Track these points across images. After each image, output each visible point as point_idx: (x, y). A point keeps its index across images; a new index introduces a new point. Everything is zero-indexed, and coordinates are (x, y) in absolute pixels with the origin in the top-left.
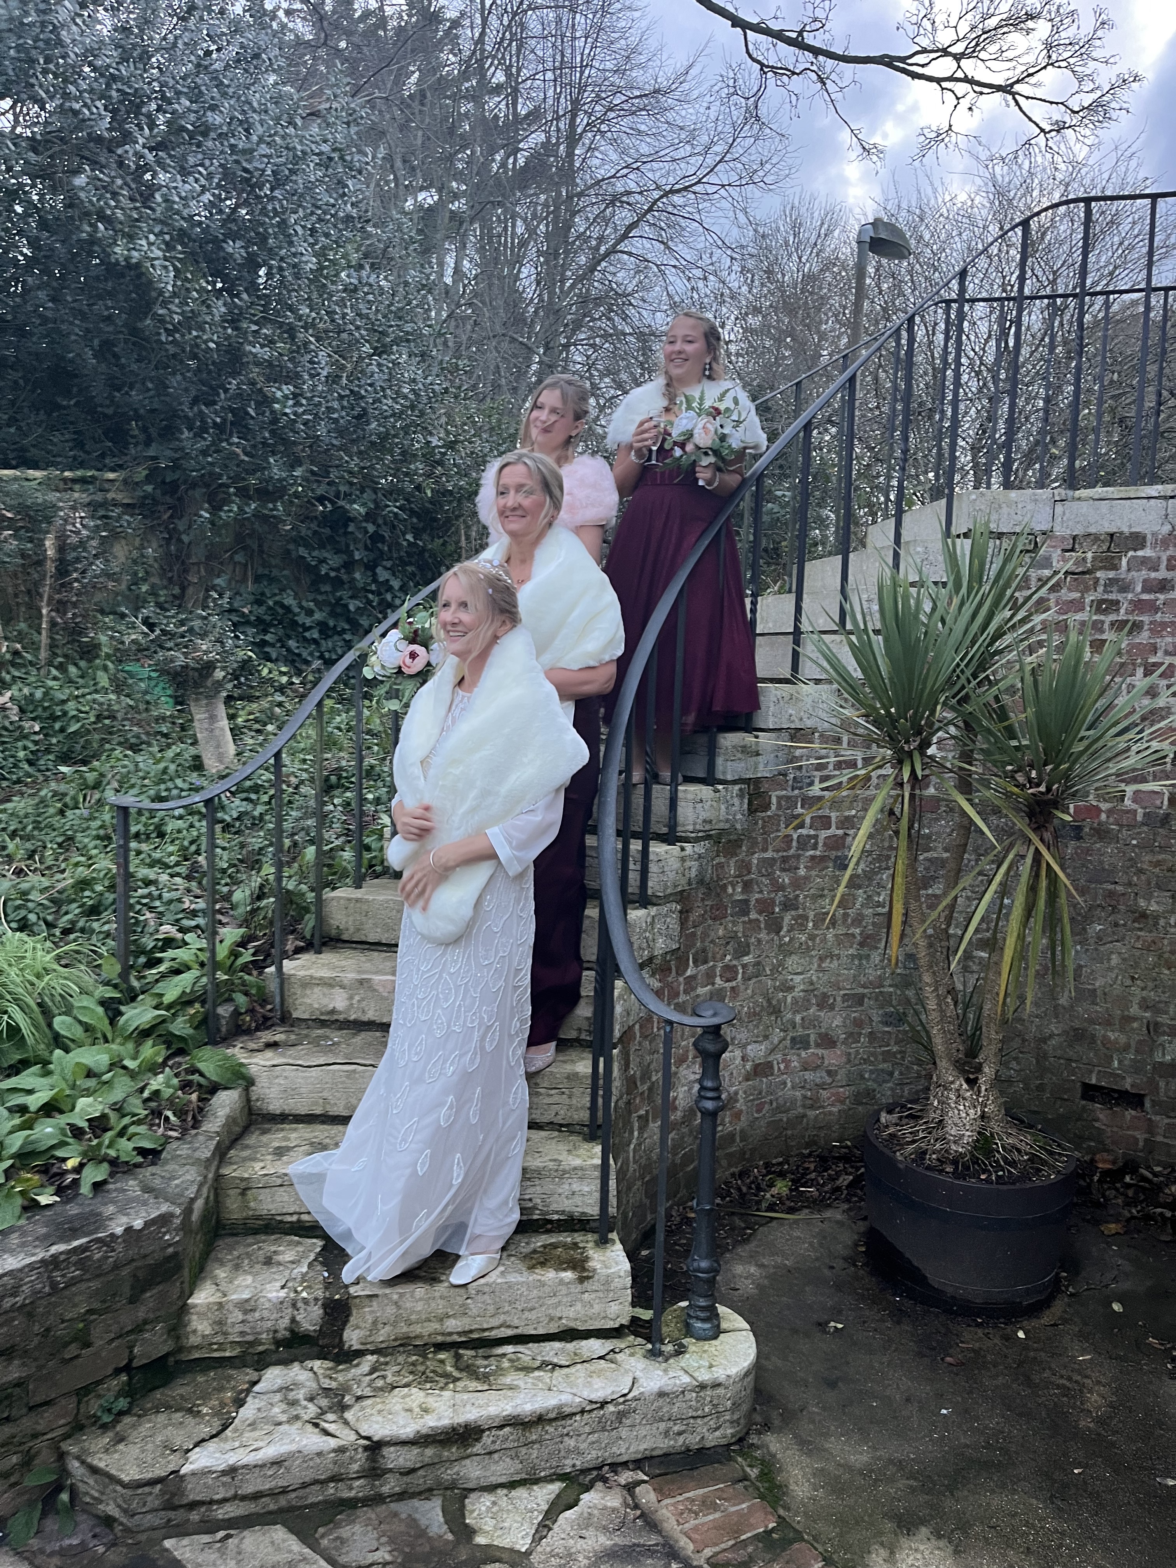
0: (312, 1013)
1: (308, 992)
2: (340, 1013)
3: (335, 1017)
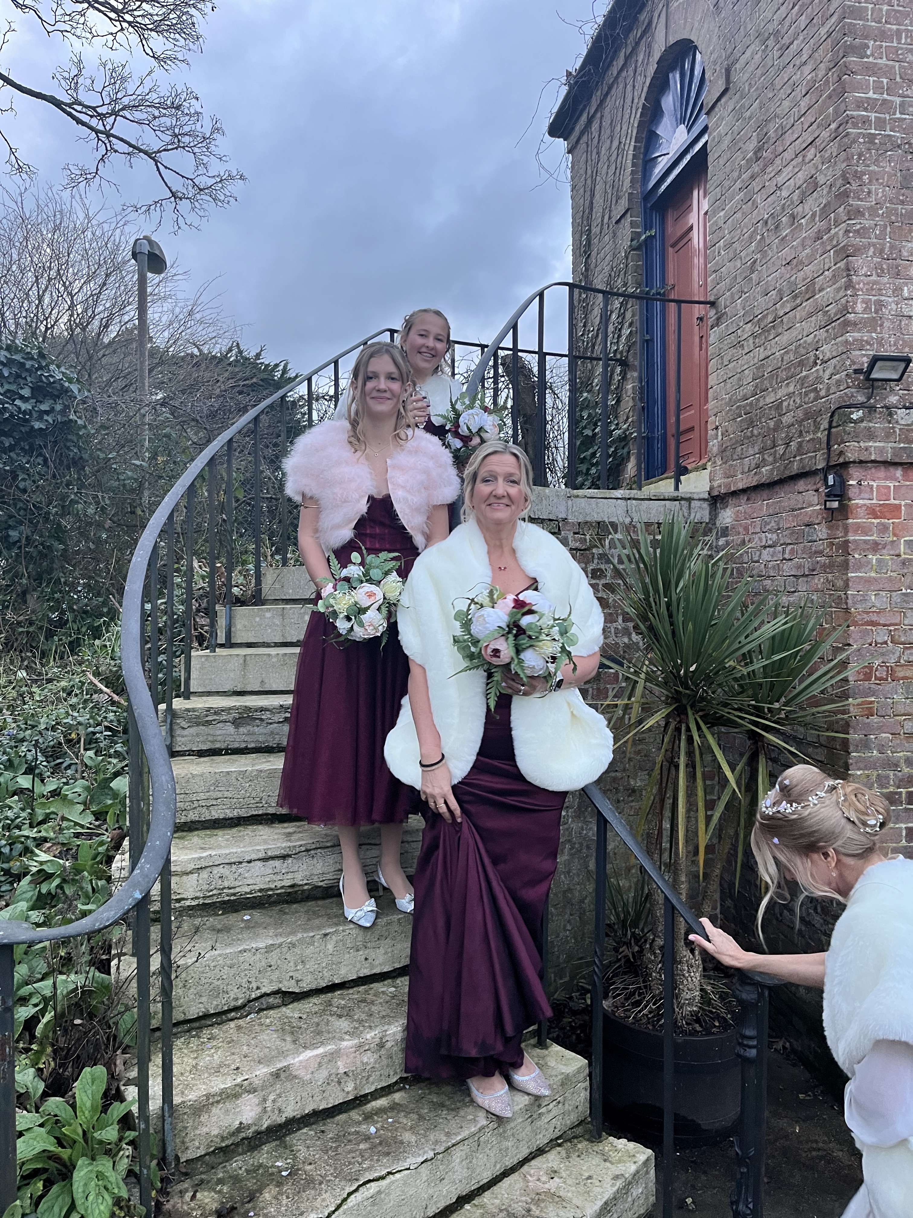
0: (209, 1146)
1: (204, 1118)
2: (249, 1126)
3: (243, 1135)
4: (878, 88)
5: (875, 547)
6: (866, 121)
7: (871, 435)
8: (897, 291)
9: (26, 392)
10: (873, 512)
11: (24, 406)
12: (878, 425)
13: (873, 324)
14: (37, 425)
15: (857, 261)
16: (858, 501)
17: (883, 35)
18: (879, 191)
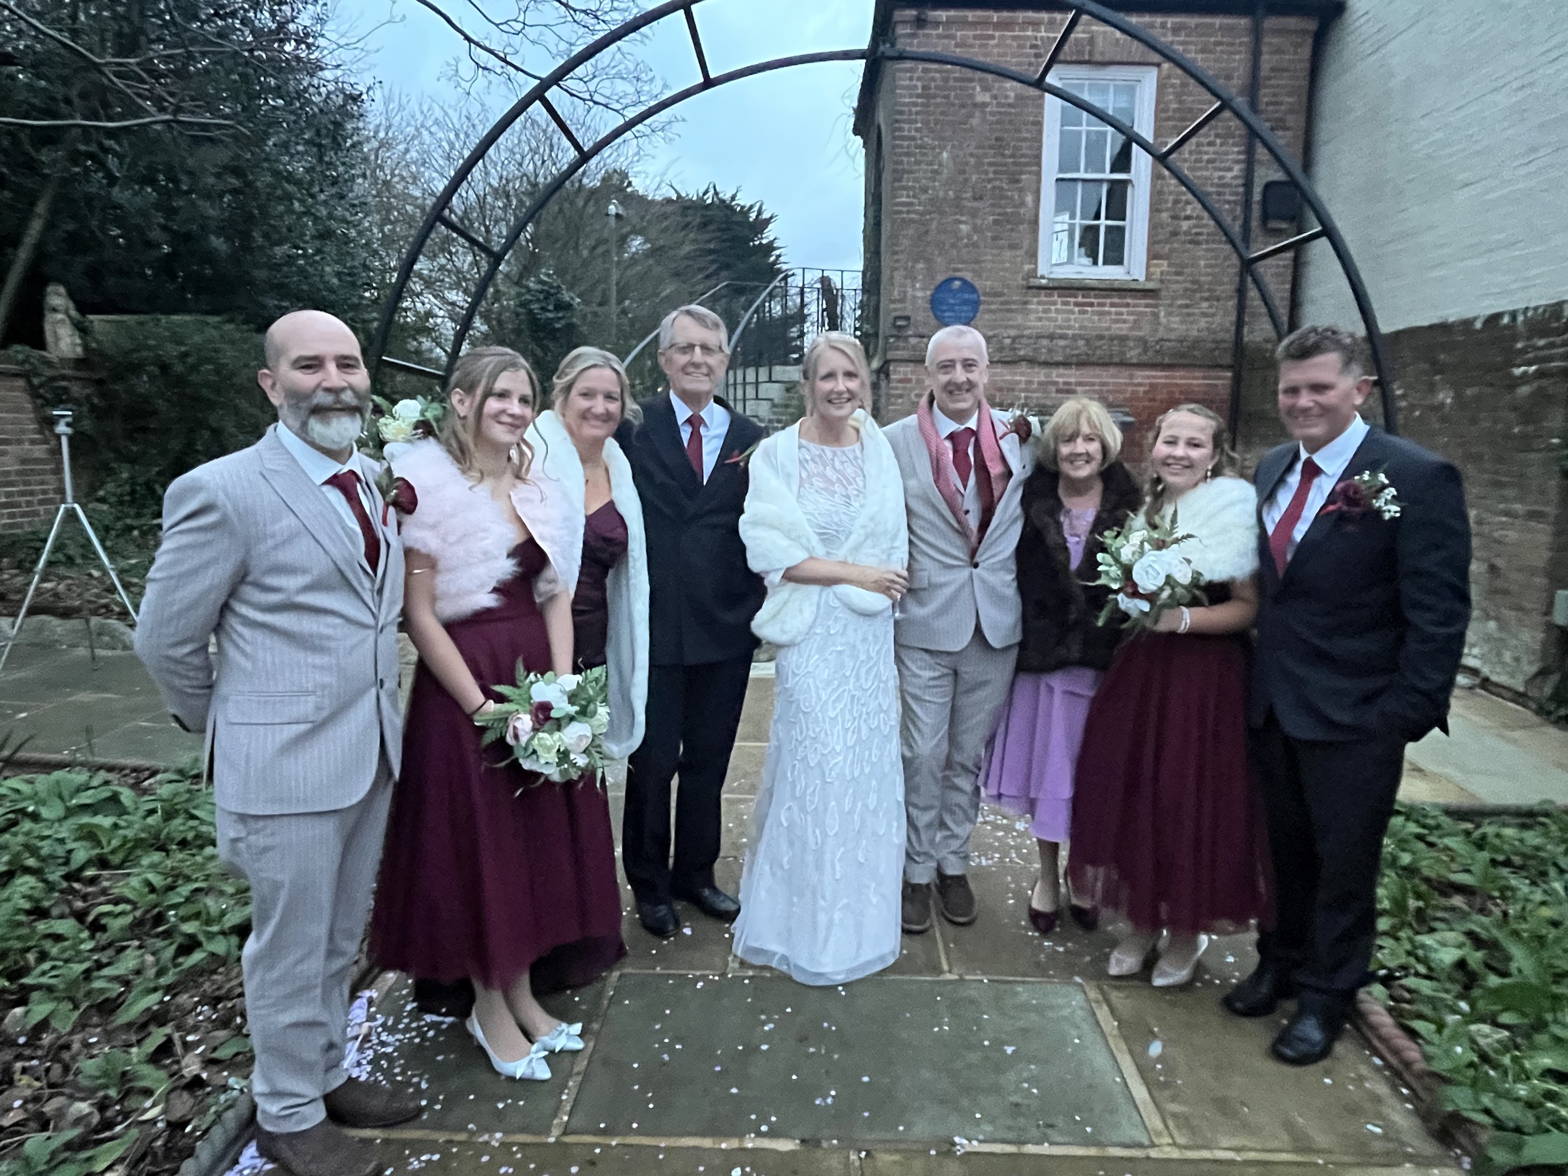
4: (908, 196)
5: (901, 396)
6: (901, 212)
7: (897, 349)
8: (913, 286)
9: (551, 307)
10: (900, 381)
11: (550, 315)
12: (901, 344)
13: (902, 301)
14: (558, 326)
15: (896, 273)
16: (893, 377)
17: (910, 172)
18: (906, 242)
